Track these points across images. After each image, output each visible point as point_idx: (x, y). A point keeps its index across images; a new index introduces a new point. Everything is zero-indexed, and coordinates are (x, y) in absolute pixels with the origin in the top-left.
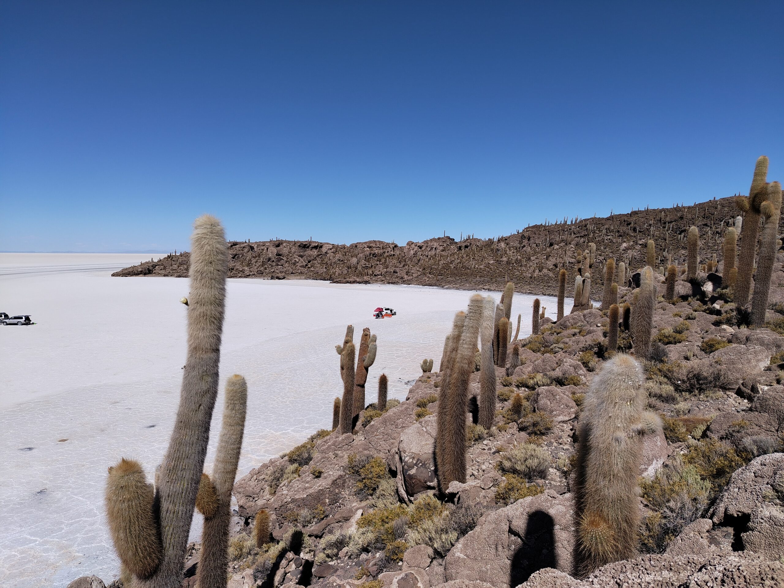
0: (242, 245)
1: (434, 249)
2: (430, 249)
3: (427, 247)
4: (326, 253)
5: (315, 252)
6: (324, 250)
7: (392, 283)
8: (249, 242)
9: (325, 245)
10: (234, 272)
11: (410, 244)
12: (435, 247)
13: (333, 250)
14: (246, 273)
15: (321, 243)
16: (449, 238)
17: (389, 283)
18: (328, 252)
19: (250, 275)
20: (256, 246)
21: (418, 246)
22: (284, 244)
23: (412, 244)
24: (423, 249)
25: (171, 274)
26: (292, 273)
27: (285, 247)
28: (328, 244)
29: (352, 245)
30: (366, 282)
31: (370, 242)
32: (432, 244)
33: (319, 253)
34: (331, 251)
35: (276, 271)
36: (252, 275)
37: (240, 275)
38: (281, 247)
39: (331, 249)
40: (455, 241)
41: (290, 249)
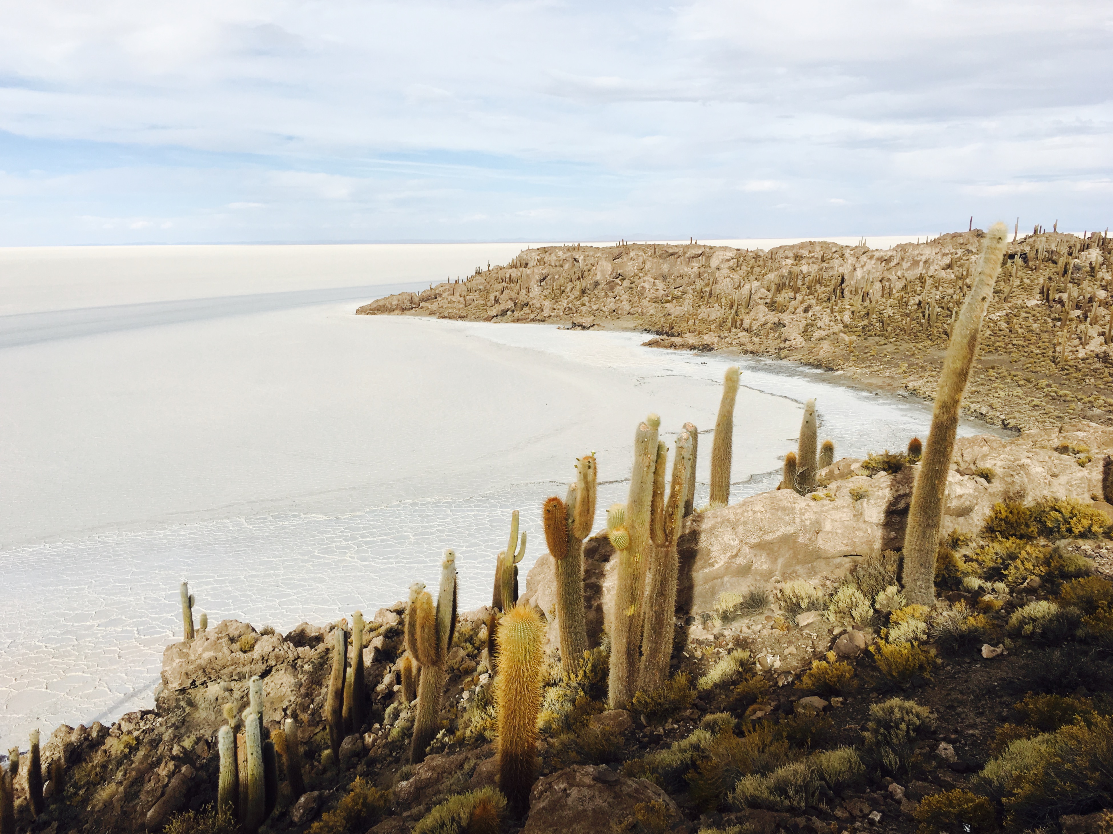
0: (562, 256)
1: (921, 264)
2: (909, 264)
3: (903, 259)
4: (716, 268)
5: (694, 268)
6: (714, 262)
8: (577, 246)
9: (718, 252)
10: (526, 310)
11: (860, 250)
12: (924, 258)
13: (731, 263)
14: (544, 312)
15: (709, 248)
16: (981, 233)
18: (722, 266)
19: (549, 316)
20: (582, 257)
21: (878, 259)
22: (632, 254)
24: (892, 264)
27: (632, 259)
29: (770, 252)
31: (804, 245)
32: (916, 252)
33: (703, 269)
34: (727, 265)
35: (603, 308)
36: (554, 316)
37: (532, 316)
38: (625, 258)
39: (728, 260)
41: (644, 262)
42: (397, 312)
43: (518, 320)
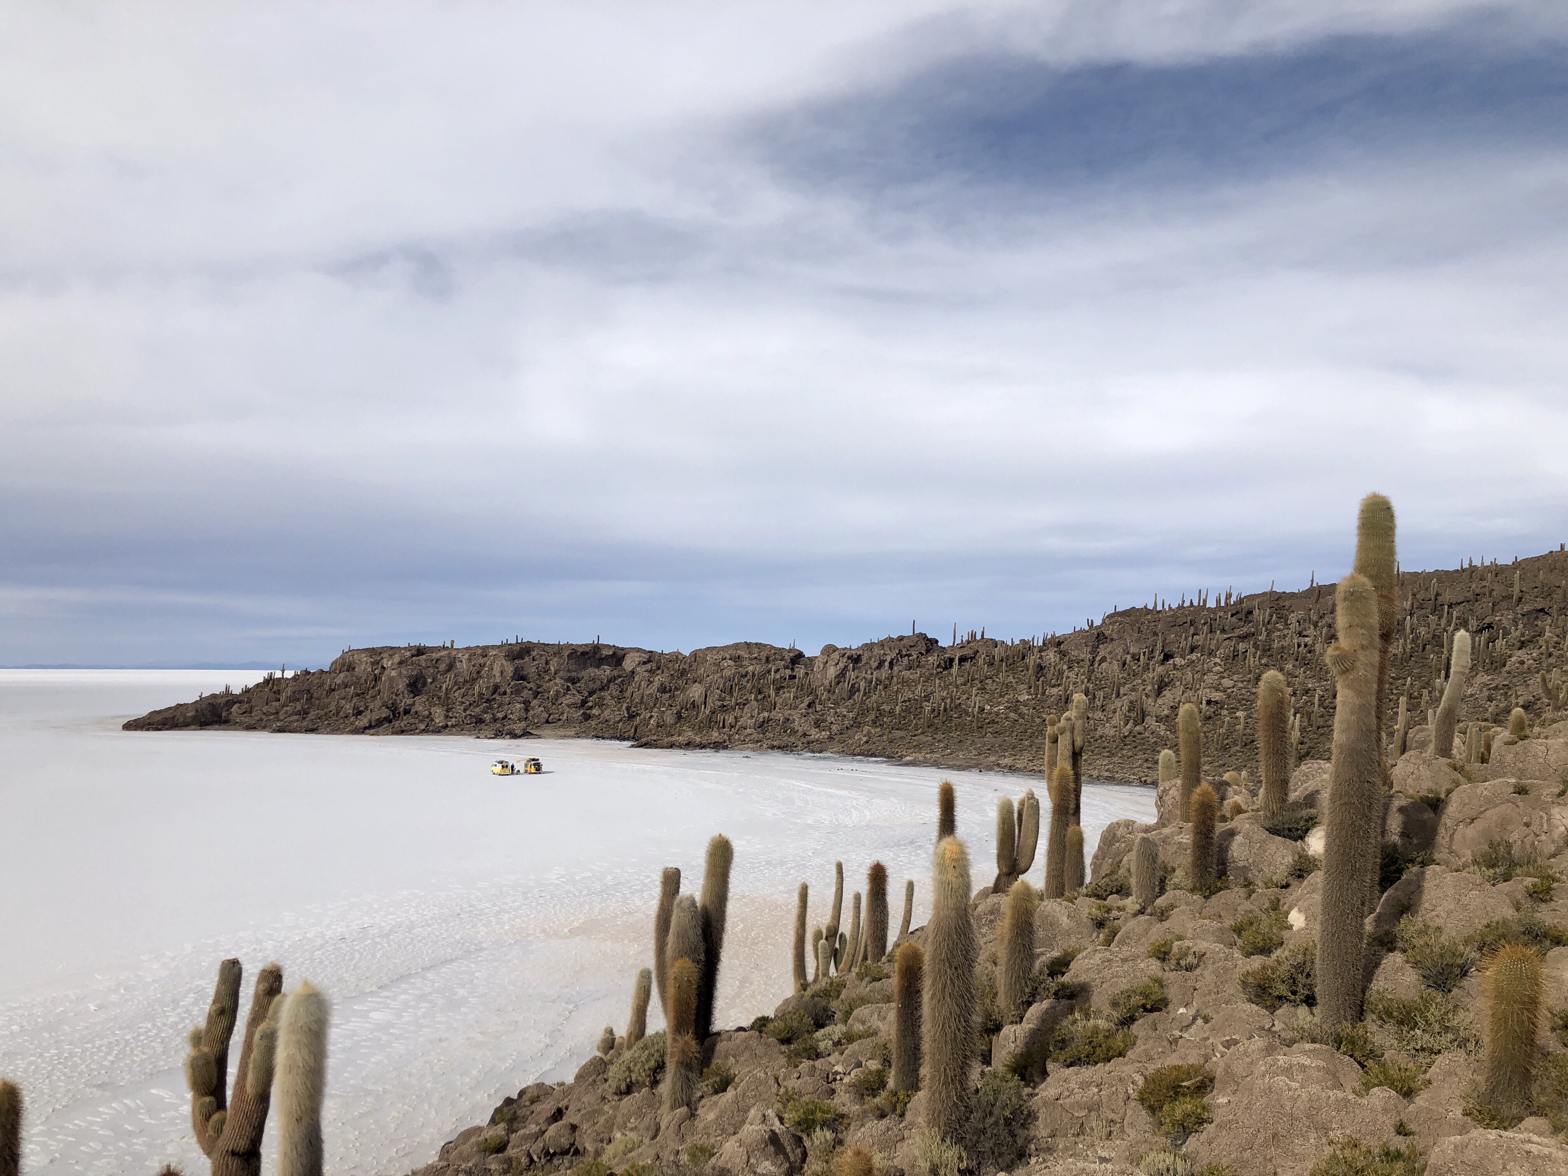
0: (435, 656)
1: (887, 664)
2: (876, 664)
3: (870, 658)
4: (633, 672)
5: (606, 671)
6: (628, 664)
7: (779, 748)
8: (452, 646)
9: (632, 654)
11: (829, 650)
12: (889, 658)
13: (648, 666)
14: (437, 721)
15: (623, 649)
16: (923, 637)
17: (773, 747)
18: (638, 669)
19: (447, 726)
20: (467, 656)
21: (849, 658)
22: (534, 653)
23: (834, 651)
24: (861, 663)
25: (263, 724)
26: (547, 722)
27: (534, 659)
28: (638, 650)
29: (695, 654)
30: (718, 746)
31: (736, 646)
32: (882, 652)
33: (616, 673)
34: (644, 668)
35: (511, 716)
36: (453, 726)
38: (526, 658)
39: (644, 663)
40: (940, 644)
41: (547, 663)
42: (193, 727)
43: (402, 732)
